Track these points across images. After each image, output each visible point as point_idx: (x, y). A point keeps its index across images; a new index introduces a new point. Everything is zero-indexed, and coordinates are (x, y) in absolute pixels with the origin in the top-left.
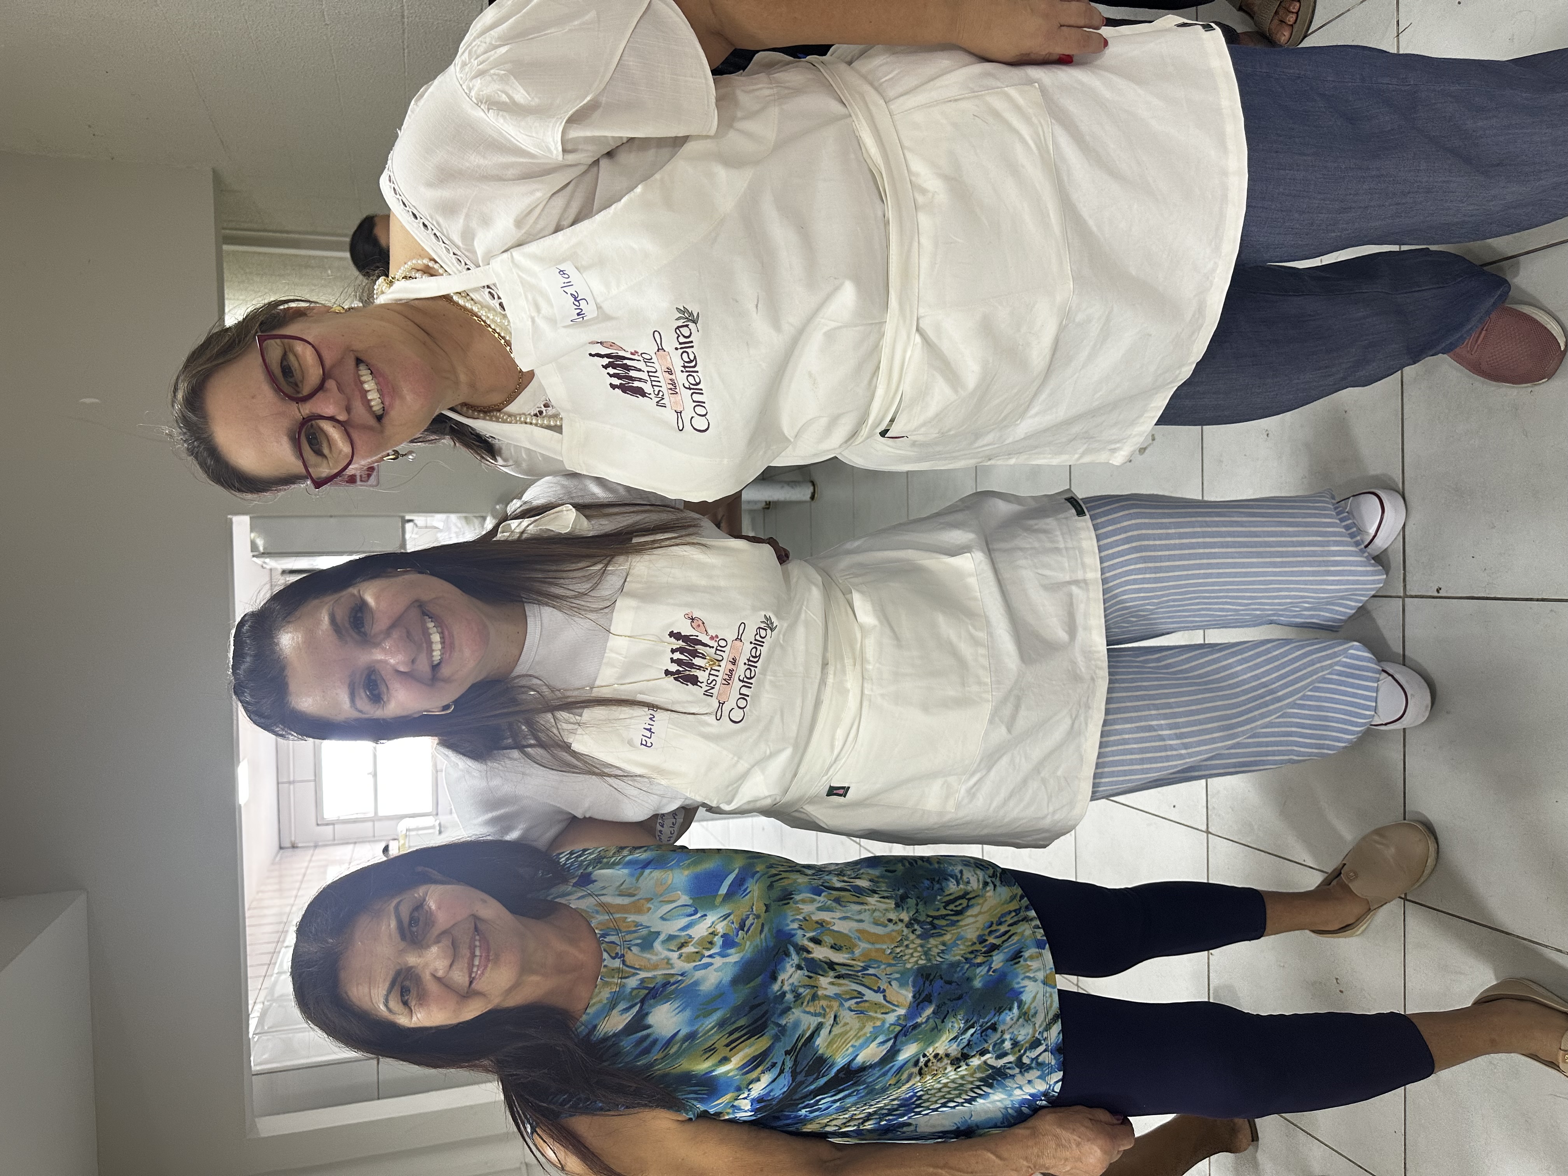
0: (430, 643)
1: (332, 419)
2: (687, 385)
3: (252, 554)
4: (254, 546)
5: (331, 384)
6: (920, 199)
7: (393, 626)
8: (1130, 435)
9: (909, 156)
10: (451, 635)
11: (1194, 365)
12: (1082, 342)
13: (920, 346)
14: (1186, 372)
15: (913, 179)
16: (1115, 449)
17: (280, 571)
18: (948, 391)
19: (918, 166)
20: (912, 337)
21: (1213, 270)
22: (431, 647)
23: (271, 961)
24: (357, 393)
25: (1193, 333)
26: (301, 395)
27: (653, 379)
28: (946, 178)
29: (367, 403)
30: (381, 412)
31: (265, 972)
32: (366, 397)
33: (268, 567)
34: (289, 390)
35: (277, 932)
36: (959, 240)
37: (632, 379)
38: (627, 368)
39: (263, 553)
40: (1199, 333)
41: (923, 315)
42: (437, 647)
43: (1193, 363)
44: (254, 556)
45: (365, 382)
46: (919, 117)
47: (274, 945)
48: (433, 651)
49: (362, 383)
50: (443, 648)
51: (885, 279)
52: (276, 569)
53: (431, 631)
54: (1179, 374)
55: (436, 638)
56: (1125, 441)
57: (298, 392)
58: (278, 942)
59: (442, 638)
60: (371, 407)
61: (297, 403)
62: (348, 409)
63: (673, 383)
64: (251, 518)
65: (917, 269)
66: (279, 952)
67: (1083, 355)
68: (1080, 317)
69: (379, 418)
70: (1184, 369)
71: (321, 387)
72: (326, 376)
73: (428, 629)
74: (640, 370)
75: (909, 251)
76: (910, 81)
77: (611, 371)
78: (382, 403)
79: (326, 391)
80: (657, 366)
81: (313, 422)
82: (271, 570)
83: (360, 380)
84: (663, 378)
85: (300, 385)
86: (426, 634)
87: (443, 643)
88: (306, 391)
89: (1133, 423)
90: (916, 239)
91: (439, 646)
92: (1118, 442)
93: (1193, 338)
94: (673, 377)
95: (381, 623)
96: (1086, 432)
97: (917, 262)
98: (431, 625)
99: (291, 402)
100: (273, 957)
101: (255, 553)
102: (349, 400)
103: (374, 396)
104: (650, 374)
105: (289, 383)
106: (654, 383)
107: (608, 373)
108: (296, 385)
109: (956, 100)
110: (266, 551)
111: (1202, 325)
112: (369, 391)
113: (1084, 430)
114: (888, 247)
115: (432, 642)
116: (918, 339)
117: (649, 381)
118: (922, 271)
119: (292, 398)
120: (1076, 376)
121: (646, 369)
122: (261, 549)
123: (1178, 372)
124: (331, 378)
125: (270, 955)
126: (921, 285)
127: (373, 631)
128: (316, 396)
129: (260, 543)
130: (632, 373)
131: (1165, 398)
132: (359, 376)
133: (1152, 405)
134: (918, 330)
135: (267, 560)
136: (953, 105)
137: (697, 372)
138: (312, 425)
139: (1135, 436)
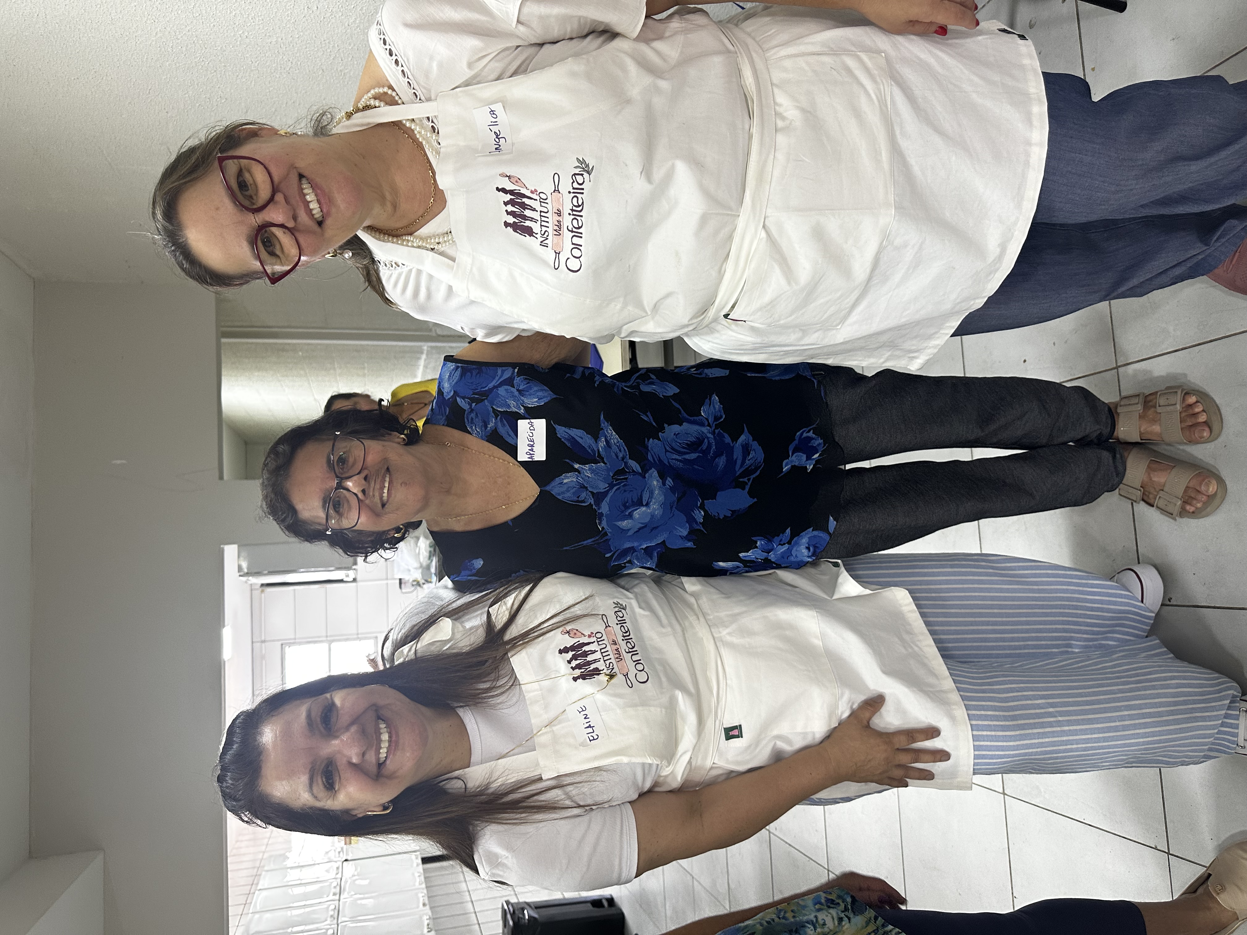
0: (379, 741)
1: (282, 226)
2: (570, 228)
3: (238, 574)
4: (240, 568)
5: (279, 197)
6: (780, 124)
7: (352, 723)
8: (927, 347)
9: (776, 90)
10: (397, 735)
11: (986, 299)
12: (898, 265)
13: (765, 240)
14: (979, 303)
15: (777, 108)
16: (913, 357)
17: (260, 585)
18: (783, 282)
19: (781, 98)
20: (759, 233)
21: (1015, 223)
22: (380, 744)
23: (246, 901)
24: (301, 204)
25: (990, 274)
26: (255, 207)
27: (543, 219)
28: (803, 110)
29: (309, 212)
30: (321, 219)
31: (242, 910)
32: (309, 206)
33: (250, 582)
34: (246, 203)
35: (252, 876)
36: (807, 160)
37: (525, 218)
38: (524, 206)
39: (247, 573)
40: (994, 275)
41: (769, 215)
42: (385, 745)
43: (985, 297)
44: (240, 576)
45: (307, 194)
46: (788, 63)
47: (249, 887)
48: (381, 748)
49: (305, 195)
50: (389, 746)
51: (744, 180)
52: (256, 584)
53: (382, 731)
54: (973, 304)
55: (385, 737)
56: (922, 351)
57: (254, 204)
58: (252, 884)
59: (390, 737)
60: (313, 215)
61: (253, 213)
62: (295, 218)
63: (559, 225)
64: (239, 546)
65: (770, 177)
66: (254, 893)
67: (897, 277)
68: (898, 241)
69: (320, 223)
70: (977, 301)
71: (271, 200)
72: (275, 190)
73: (380, 729)
74: (534, 210)
75: (766, 161)
76: (784, 37)
77: (510, 208)
78: (321, 211)
79: (276, 203)
80: (549, 207)
81: (267, 229)
82: (251, 585)
83: (303, 193)
84: (552, 219)
85: (255, 197)
86: (378, 733)
87: (390, 741)
88: (260, 202)
89: (930, 337)
90: (773, 153)
91: (387, 744)
92: (916, 352)
93: (990, 278)
94: (560, 219)
95: (344, 719)
96: (891, 342)
97: (771, 170)
98: (383, 726)
99: (246, 212)
100: (247, 898)
101: (241, 573)
102: (294, 210)
103: (314, 206)
104: (543, 214)
105: (245, 196)
106: (543, 223)
107: (506, 211)
108: (251, 197)
109: (818, 54)
110: (250, 572)
111: (998, 269)
112: (310, 202)
113: (890, 340)
114: (748, 154)
115: (382, 741)
116: (763, 234)
117: (539, 221)
118: (774, 179)
119: (247, 209)
120: (890, 294)
121: (539, 208)
122: (246, 570)
123: (972, 303)
124: (279, 191)
125: (247, 896)
126: (772, 190)
127: (336, 728)
128: (268, 207)
129: (244, 565)
130: (528, 213)
131: (959, 319)
132: (302, 189)
133: (947, 325)
134: (764, 227)
135: (250, 578)
136: (816, 57)
137: (582, 216)
138: (266, 231)
139: (930, 348)
